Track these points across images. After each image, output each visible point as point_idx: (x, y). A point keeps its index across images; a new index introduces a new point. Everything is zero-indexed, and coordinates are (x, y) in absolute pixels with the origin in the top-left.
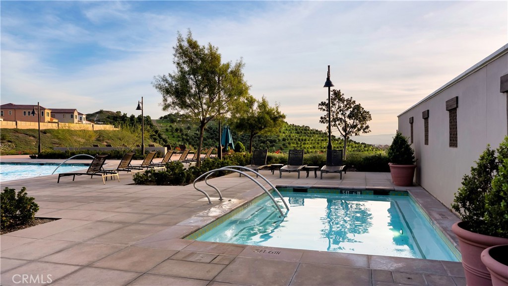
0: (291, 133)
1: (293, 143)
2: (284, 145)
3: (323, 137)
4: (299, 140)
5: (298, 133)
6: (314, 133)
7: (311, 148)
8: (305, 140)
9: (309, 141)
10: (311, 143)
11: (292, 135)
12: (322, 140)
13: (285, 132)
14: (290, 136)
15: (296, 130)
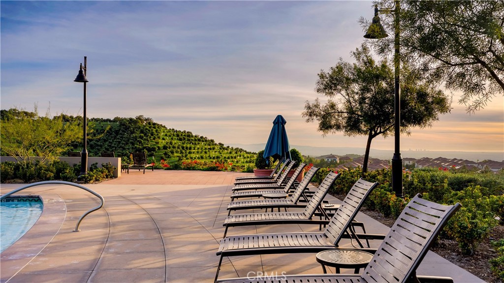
0: (172, 139)
1: (177, 152)
2: (165, 154)
3: (209, 145)
4: (183, 148)
5: (180, 140)
6: (199, 140)
7: (198, 158)
8: (190, 148)
9: (194, 149)
10: (198, 152)
11: (174, 142)
12: (210, 149)
13: (165, 137)
14: (171, 143)
15: (178, 136)
